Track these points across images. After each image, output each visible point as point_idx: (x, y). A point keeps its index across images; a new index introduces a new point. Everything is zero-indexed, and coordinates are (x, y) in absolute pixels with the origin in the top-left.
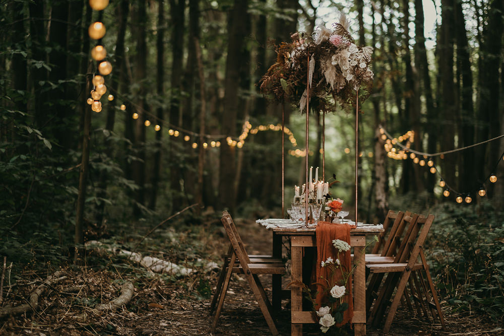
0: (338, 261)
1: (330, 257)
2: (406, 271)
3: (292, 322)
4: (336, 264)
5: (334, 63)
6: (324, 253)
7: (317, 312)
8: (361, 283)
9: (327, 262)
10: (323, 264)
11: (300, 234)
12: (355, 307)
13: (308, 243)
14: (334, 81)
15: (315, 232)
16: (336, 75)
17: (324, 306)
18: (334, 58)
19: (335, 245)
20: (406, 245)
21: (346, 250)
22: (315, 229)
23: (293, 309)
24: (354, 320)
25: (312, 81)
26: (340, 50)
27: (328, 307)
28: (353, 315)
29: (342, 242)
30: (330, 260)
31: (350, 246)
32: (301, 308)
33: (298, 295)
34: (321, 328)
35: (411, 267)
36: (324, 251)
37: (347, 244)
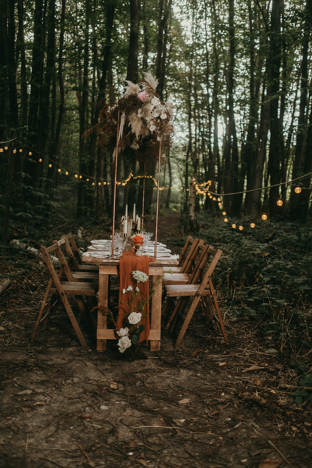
0: (137, 289)
1: (131, 286)
2: (196, 296)
3: (98, 338)
4: (136, 291)
5: (139, 116)
6: (126, 282)
7: (118, 332)
8: (158, 306)
9: (128, 289)
10: (124, 291)
11: (106, 264)
12: (152, 326)
13: (114, 272)
14: (140, 132)
15: (119, 263)
16: (142, 127)
17: (124, 327)
18: (140, 111)
19: (134, 276)
20: (198, 270)
21: (144, 281)
22: (118, 261)
23: (98, 327)
24: (150, 338)
25: (123, 133)
26: (145, 104)
27: (127, 328)
28: (149, 334)
29: (141, 272)
30: (130, 288)
31: (148, 277)
32: (106, 326)
33: (103, 315)
34: (119, 349)
35: (201, 293)
36: (126, 280)
37: (145, 275)
